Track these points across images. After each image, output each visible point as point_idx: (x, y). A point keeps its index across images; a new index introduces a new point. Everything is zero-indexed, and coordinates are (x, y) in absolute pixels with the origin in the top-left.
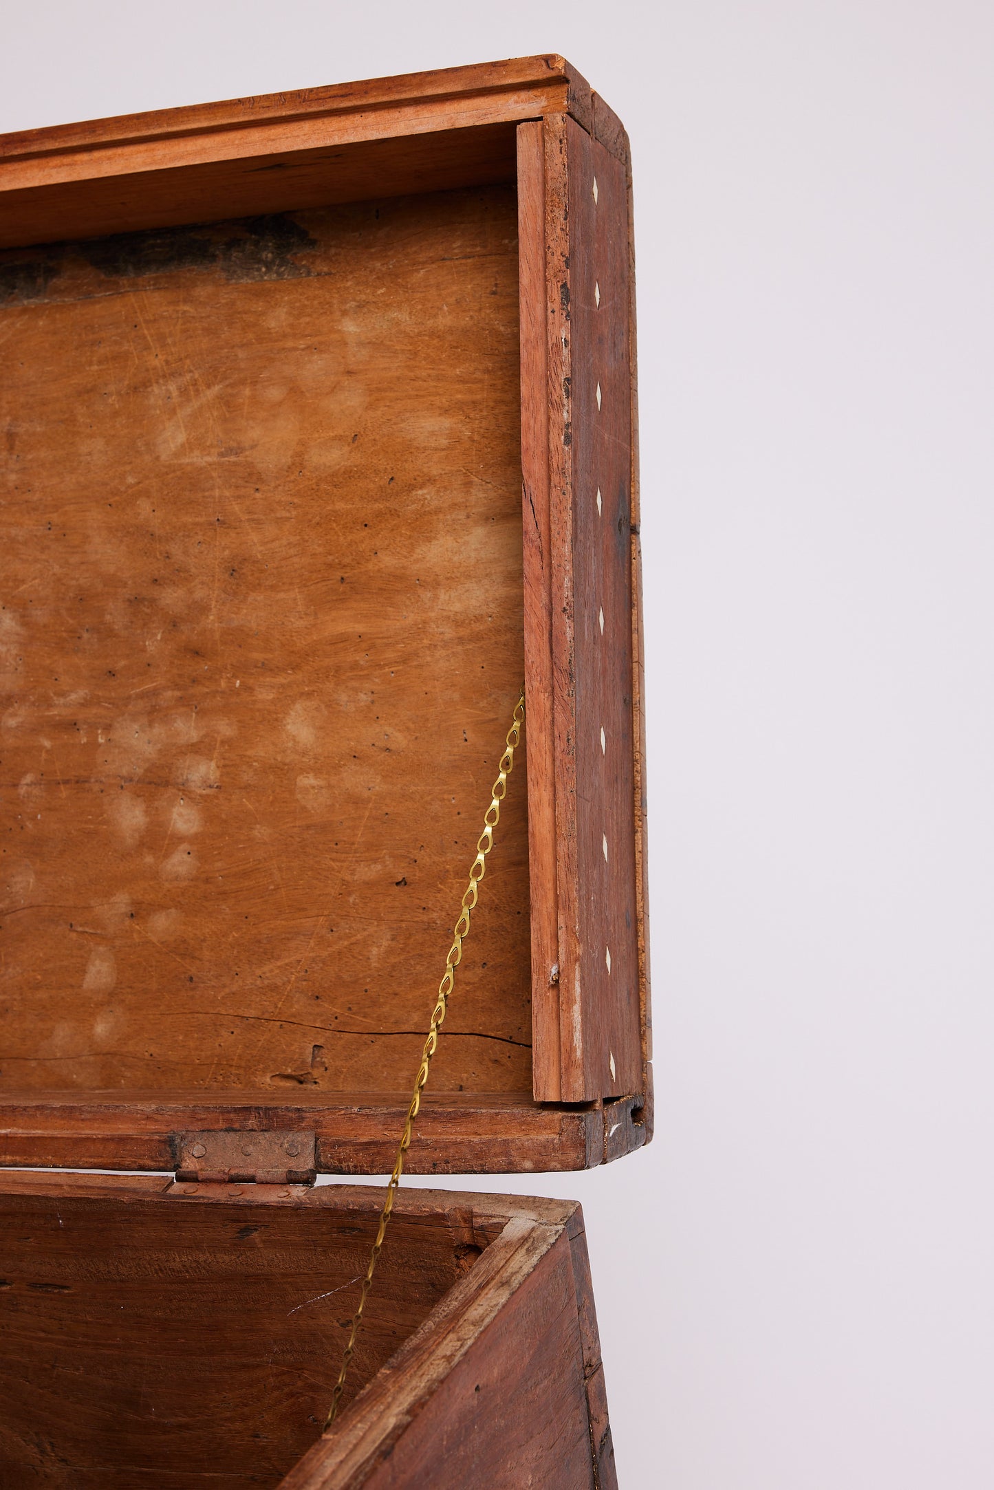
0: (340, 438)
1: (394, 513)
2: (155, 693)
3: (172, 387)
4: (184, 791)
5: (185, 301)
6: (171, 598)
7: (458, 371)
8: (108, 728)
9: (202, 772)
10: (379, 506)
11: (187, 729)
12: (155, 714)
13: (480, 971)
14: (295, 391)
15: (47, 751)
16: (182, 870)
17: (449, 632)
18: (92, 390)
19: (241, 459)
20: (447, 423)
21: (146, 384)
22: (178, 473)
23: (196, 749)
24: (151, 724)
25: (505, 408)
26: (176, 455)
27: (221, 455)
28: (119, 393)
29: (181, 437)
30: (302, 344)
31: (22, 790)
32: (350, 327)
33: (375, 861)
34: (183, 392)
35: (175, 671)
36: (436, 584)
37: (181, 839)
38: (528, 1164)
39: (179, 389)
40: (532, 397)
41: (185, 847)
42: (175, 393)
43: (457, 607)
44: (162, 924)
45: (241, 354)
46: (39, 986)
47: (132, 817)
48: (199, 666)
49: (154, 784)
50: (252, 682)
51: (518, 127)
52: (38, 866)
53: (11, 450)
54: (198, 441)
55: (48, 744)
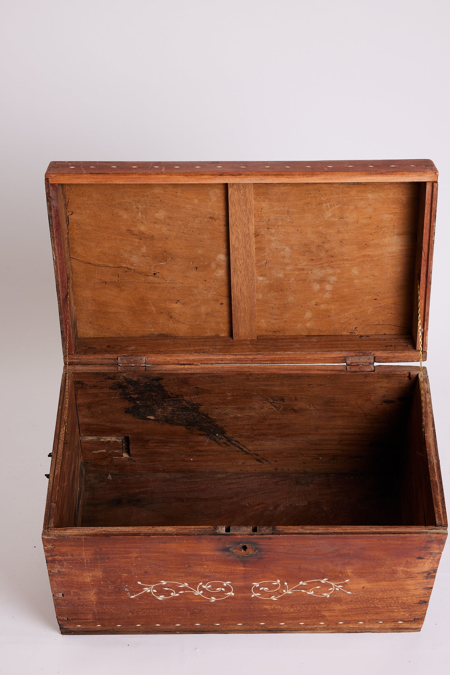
0: (367, 218)
1: (378, 232)
2: (322, 264)
3: (328, 204)
4: (329, 282)
5: (331, 187)
6: (327, 246)
7: (393, 206)
8: (311, 270)
9: (333, 279)
10: (374, 231)
11: (330, 271)
12: (322, 268)
13: (390, 314)
14: (356, 208)
15: (297, 274)
16: (328, 297)
17: (388, 255)
18: (309, 203)
19: (344, 220)
20: (391, 216)
21: (322, 203)
22: (329, 222)
23: (331, 275)
24: (321, 270)
25: (403, 214)
26: (329, 218)
27: (339, 219)
28: (315, 205)
29: (330, 215)
30: (359, 198)
31: (291, 281)
32: (370, 196)
33: (370, 295)
34: (331, 205)
35: (327, 260)
36: (386, 246)
37: (328, 291)
39: (330, 205)
40: (426, 233)
41: (329, 292)
42: (329, 206)
43: (390, 250)
44: (322, 307)
45: (345, 199)
46: (294, 317)
47: (316, 287)
48: (333, 259)
49: (322, 281)
50: (345, 263)
51: (427, 183)
52: (294, 296)
53: (288, 214)
54: (334, 216)
55: (297, 273)
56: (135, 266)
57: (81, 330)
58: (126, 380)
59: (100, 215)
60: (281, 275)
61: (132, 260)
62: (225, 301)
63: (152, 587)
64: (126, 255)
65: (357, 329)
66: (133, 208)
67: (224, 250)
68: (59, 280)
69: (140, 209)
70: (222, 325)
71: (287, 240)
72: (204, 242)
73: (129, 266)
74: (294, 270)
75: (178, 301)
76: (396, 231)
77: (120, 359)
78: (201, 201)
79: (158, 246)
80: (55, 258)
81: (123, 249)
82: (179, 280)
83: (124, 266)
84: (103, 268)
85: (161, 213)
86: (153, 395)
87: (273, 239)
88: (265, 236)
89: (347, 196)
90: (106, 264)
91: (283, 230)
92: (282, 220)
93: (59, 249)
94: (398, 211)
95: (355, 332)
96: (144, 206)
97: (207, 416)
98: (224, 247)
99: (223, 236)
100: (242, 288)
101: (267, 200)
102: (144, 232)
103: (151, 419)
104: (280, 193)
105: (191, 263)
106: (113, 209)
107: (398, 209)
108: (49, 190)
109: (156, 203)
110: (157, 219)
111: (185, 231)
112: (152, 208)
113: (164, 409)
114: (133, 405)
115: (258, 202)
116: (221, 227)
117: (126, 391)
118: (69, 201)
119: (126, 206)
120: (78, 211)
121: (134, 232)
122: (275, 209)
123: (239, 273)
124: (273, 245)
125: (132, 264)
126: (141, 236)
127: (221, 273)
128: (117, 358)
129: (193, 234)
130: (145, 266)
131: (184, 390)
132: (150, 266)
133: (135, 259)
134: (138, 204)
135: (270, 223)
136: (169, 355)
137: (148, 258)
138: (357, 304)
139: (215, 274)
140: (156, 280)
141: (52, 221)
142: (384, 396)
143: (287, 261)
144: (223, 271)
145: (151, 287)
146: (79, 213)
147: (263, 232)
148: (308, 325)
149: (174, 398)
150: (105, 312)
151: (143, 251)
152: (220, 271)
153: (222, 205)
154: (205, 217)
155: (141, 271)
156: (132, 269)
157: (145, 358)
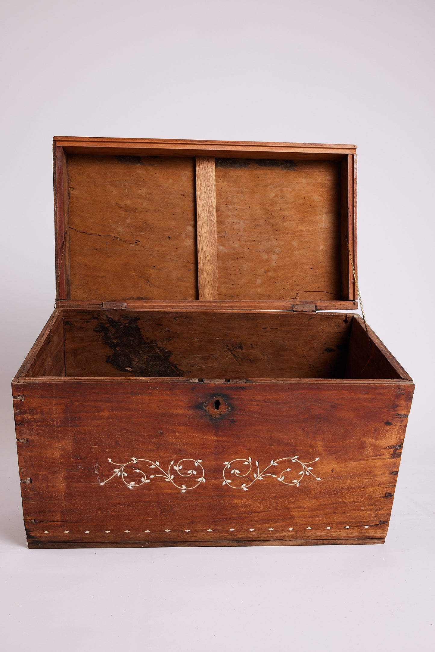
0: (302, 198)
1: (311, 211)
2: (269, 236)
3: (272, 186)
4: (274, 252)
5: (274, 172)
6: (272, 221)
7: (321, 190)
8: (261, 242)
9: (278, 250)
10: (308, 210)
11: (275, 243)
13: (324, 282)
14: (294, 190)
15: (249, 245)
16: (274, 265)
17: (320, 230)
18: (257, 185)
19: (285, 199)
20: (320, 197)
21: (267, 185)
22: (273, 201)
23: (277, 246)
24: (268, 241)
25: (329, 196)
26: (273, 198)
27: (281, 198)
28: (262, 186)
29: (274, 195)
30: (295, 182)
31: (245, 251)
32: (304, 181)
33: (307, 265)
34: (274, 187)
35: (273, 233)
36: (317, 223)
38: (350, 309)
40: (350, 197)
41: (275, 261)
42: (273, 188)
43: (321, 226)
44: (270, 274)
45: (285, 182)
46: (248, 283)
47: (265, 256)
48: (277, 233)
49: (269, 251)
50: (286, 236)
51: (348, 155)
52: (248, 264)
53: (242, 194)
54: (276, 196)
55: (249, 243)
56: (121, 235)
57: (74, 293)
58: (108, 320)
59: (95, 191)
60: (237, 245)
61: (119, 229)
62: (192, 267)
63: (123, 467)
64: (114, 226)
65: (299, 295)
66: (122, 186)
67: (192, 223)
68: (58, 228)
69: (127, 187)
70: (189, 290)
71: (241, 215)
72: (176, 215)
73: (116, 235)
74: (247, 241)
75: (154, 266)
76: (325, 210)
77: (104, 304)
78: (175, 181)
79: (140, 218)
80: (55, 208)
81: (112, 220)
82: (155, 248)
83: (112, 235)
84: (95, 237)
85: (144, 190)
86: (131, 340)
87: (230, 214)
88: (224, 211)
89: (286, 180)
90: (98, 233)
91: (238, 207)
92: (237, 198)
93: (60, 202)
94: (325, 194)
95: (297, 298)
96: (130, 184)
97: (177, 367)
98: (192, 220)
99: (191, 210)
100: (206, 253)
101: (225, 182)
102: (129, 206)
103: (128, 371)
104: (235, 176)
105: (166, 233)
106: (106, 186)
107: (325, 192)
108: (55, 150)
109: (139, 182)
110: (140, 195)
111: (161, 205)
112: (136, 186)
113: (139, 358)
114: (113, 352)
115: (219, 183)
116: (189, 203)
117: (108, 334)
118: (72, 179)
119: (116, 184)
120: (78, 188)
121: (121, 205)
122: (232, 189)
123: (204, 239)
124: (230, 220)
125: (118, 233)
126: (127, 209)
127: (189, 242)
128: (102, 303)
129: (168, 208)
130: (128, 235)
131: (157, 334)
132: (133, 235)
133: (121, 229)
134: (125, 182)
135: (228, 200)
136: (146, 301)
137: (131, 228)
138: (297, 272)
139: (185, 243)
140: (137, 248)
141: (56, 176)
142: (325, 344)
143: (242, 233)
144: (191, 241)
145: (133, 254)
146: (78, 189)
147: (222, 208)
148: (259, 290)
149: (148, 343)
150: (94, 276)
151: (128, 222)
152: (188, 241)
153: (190, 184)
154: (177, 194)
155: (126, 240)
156: (118, 237)
157: (125, 303)
